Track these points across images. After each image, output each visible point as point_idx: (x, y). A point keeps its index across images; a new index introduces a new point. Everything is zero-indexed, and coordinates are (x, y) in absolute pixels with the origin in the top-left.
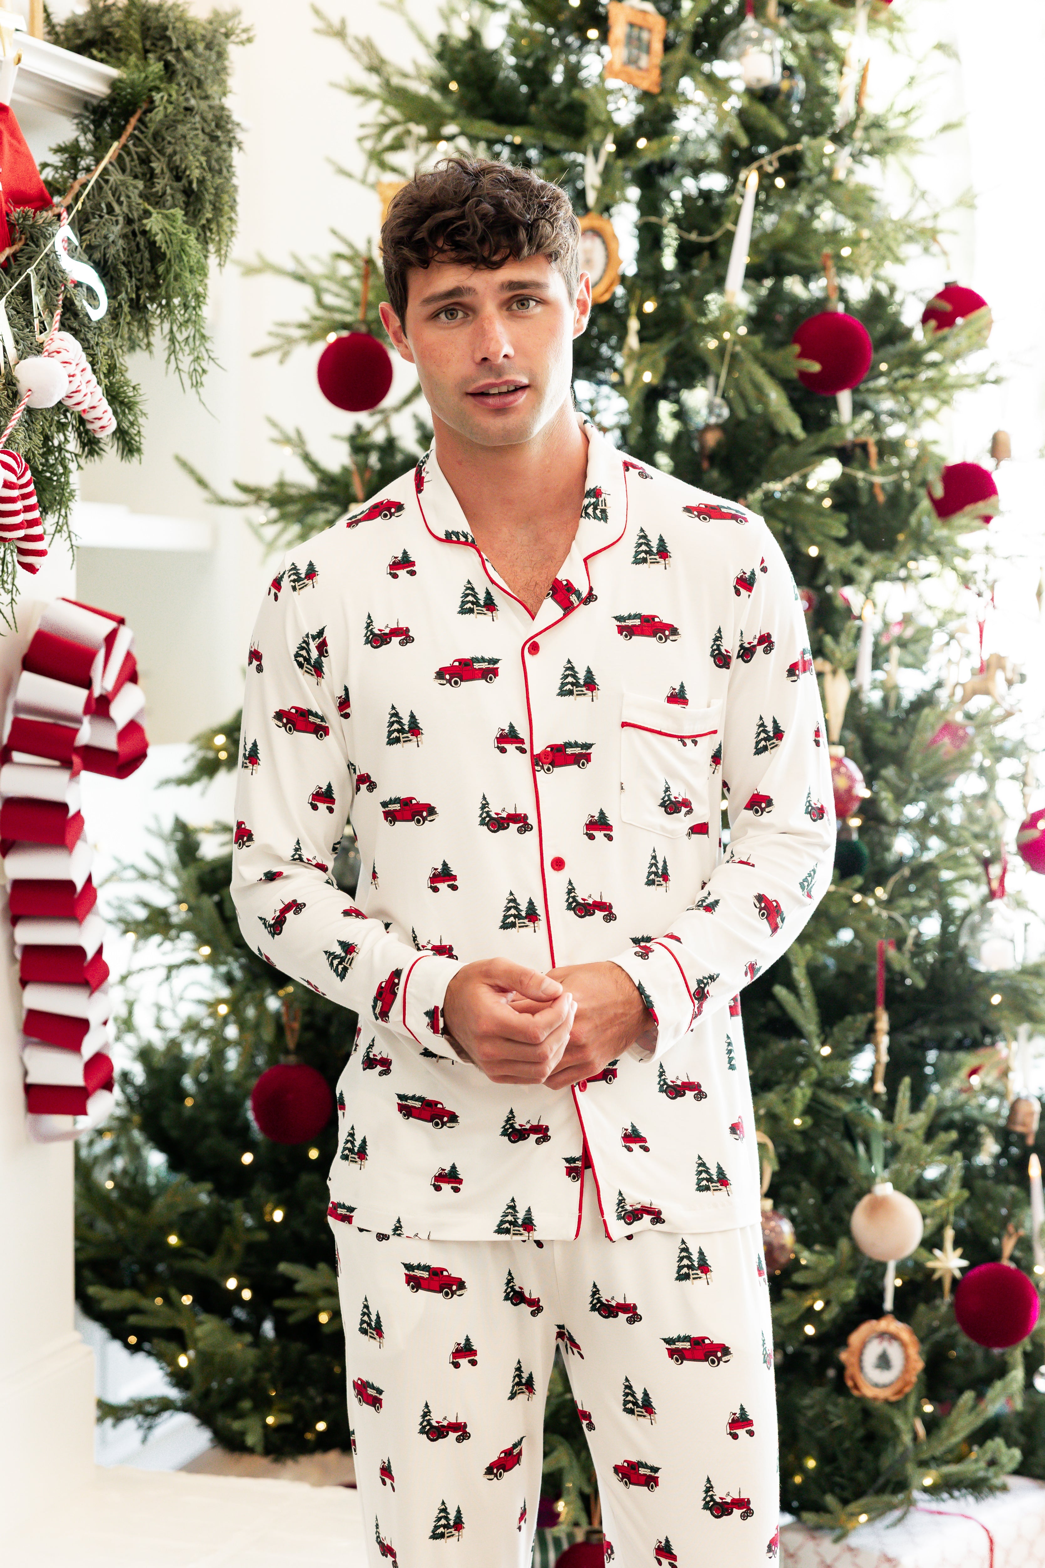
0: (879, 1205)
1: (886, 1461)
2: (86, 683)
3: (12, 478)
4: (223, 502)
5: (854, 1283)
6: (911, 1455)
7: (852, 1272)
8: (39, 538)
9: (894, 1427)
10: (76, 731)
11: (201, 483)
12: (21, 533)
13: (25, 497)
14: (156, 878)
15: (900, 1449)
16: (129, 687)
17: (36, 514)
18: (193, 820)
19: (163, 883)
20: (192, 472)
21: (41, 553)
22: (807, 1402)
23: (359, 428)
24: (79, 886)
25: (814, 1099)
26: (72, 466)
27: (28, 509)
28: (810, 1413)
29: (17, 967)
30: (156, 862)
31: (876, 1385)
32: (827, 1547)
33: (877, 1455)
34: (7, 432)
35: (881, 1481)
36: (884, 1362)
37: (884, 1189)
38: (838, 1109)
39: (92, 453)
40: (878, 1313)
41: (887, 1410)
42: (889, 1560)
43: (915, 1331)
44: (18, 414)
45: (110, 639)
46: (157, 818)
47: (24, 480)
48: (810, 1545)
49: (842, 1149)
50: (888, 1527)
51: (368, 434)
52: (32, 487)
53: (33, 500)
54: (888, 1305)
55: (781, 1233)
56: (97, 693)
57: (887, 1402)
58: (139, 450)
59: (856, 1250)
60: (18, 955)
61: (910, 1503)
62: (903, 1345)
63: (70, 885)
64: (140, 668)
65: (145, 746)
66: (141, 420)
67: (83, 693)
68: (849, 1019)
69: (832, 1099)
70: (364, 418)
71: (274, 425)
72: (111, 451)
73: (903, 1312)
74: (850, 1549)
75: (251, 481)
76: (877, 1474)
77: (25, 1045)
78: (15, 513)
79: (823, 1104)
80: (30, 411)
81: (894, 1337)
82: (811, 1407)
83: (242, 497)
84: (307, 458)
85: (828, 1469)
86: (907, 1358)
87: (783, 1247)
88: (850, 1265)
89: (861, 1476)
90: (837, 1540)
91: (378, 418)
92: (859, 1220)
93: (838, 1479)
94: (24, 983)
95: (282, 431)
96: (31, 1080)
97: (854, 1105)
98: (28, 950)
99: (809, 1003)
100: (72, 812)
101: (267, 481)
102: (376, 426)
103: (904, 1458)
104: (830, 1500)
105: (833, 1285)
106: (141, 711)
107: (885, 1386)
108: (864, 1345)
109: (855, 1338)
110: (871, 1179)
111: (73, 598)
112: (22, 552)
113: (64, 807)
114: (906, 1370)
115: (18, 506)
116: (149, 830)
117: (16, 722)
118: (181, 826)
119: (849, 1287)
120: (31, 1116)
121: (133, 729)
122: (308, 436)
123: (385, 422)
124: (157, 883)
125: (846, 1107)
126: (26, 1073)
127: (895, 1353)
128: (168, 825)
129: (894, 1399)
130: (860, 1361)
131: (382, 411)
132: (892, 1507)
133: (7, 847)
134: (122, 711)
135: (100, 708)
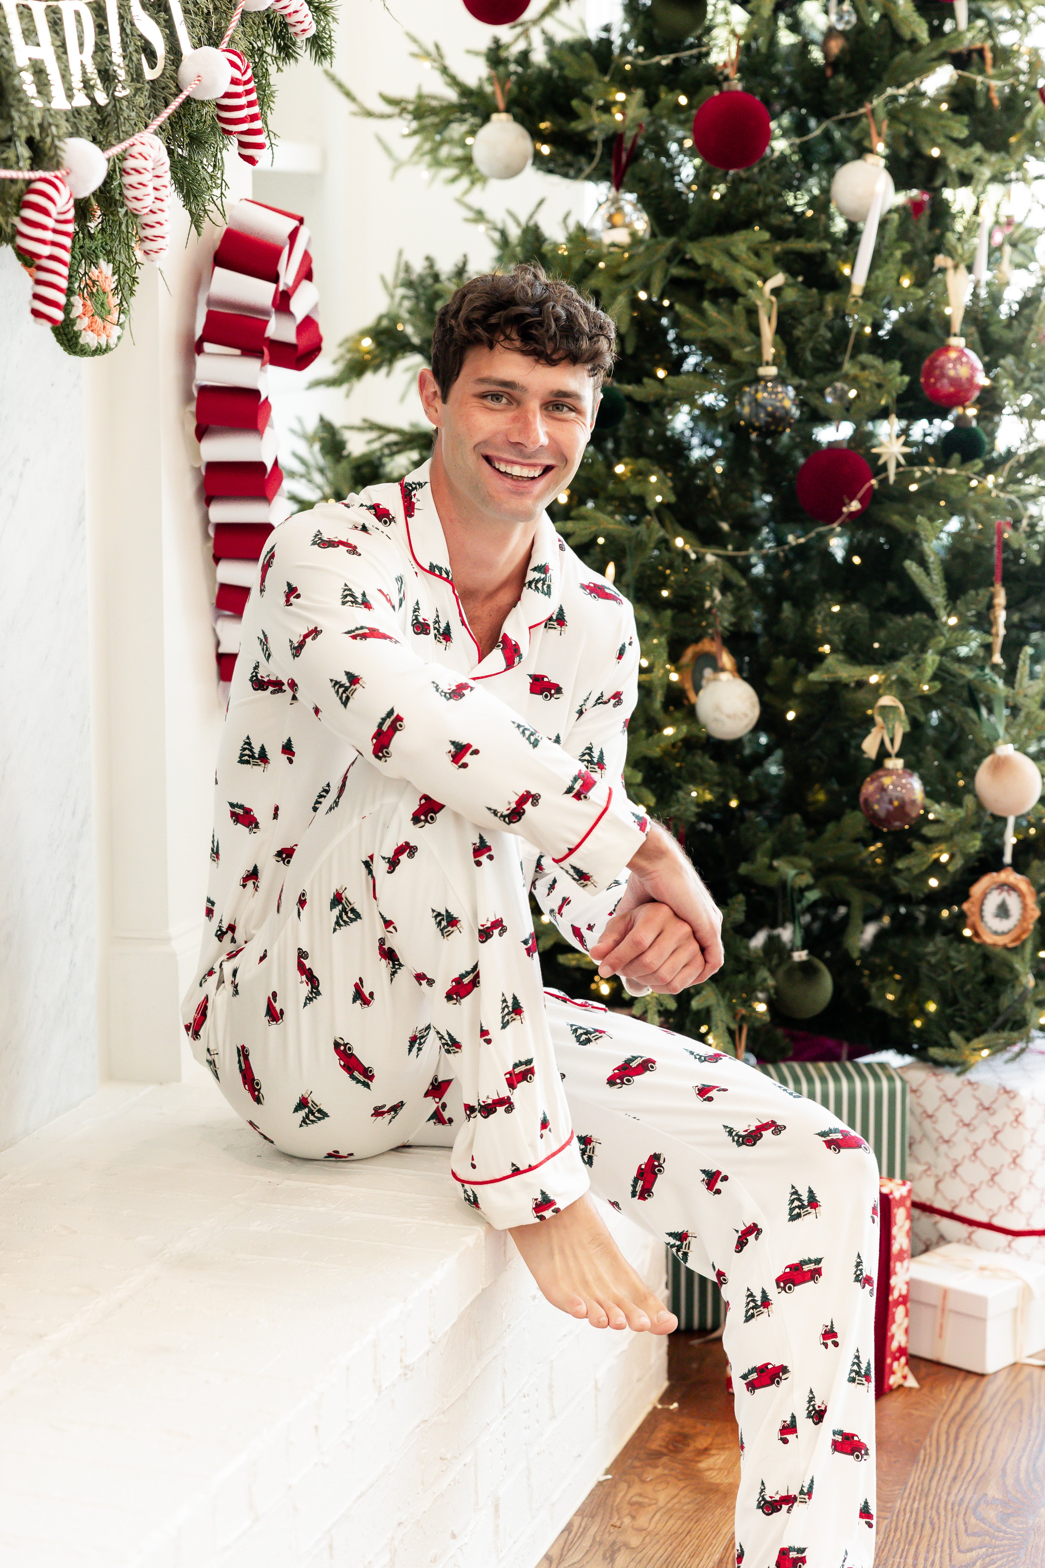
0: (1001, 764)
1: (1005, 1001)
2: (274, 278)
3: (237, 74)
4: (369, 114)
5: (979, 835)
6: (1030, 996)
7: (975, 828)
8: (258, 132)
9: (1012, 969)
10: (267, 322)
11: (348, 94)
12: (244, 127)
13: (248, 92)
15: (1019, 990)
16: (305, 283)
17: (256, 110)
20: (340, 86)
21: (260, 146)
22: (930, 948)
23: (496, 41)
24: (269, 467)
25: (941, 668)
26: (272, 69)
27: (251, 104)
28: (933, 960)
29: (211, 544)
30: (303, 462)
31: (996, 933)
32: (949, 1080)
33: (997, 997)
34: (230, 32)
35: (1000, 1020)
36: (1003, 911)
37: (1005, 749)
38: (963, 676)
39: (288, 56)
40: (999, 866)
41: (1005, 953)
42: (1007, 1092)
43: (1033, 882)
44: (237, 17)
45: (293, 236)
47: (246, 77)
48: (932, 1081)
49: (965, 714)
50: (1007, 1062)
51: (507, 47)
52: (252, 85)
53: (253, 96)
54: (1008, 858)
55: (912, 789)
56: (281, 288)
57: (1005, 947)
58: (331, 53)
59: (980, 806)
60: (212, 533)
61: (1029, 1040)
62: (1021, 895)
63: (261, 465)
64: (314, 266)
65: (320, 339)
66: (333, 25)
67: (272, 287)
68: (972, 592)
69: (955, 667)
70: (505, 32)
71: (415, 40)
72: (305, 55)
73: (1019, 866)
74: (970, 1083)
75: (395, 93)
76: (997, 1014)
77: (218, 617)
78: (239, 108)
79: (948, 672)
80: (244, 14)
81: (1012, 888)
82: (934, 954)
83: (388, 109)
84: (445, 70)
85: (949, 1011)
86: (1024, 907)
87: (913, 802)
88: (973, 821)
89: (981, 1015)
90: (959, 1074)
91: (519, 30)
92: (983, 777)
93: (958, 1020)
94: (217, 559)
95: (420, 46)
96: (222, 650)
97: (978, 672)
98: (221, 528)
99: (937, 576)
100: (263, 398)
101: (410, 94)
102: (517, 39)
103: (1023, 997)
104: (954, 1035)
105: (958, 839)
106: (316, 307)
107: (1003, 934)
108: (985, 895)
109: (976, 890)
110: (993, 740)
112: (242, 144)
113: (256, 393)
114: (1023, 918)
115: (243, 101)
116: (293, 431)
117: (210, 315)
119: (975, 839)
120: (222, 683)
121: (308, 324)
122: (445, 50)
123: (525, 34)
125: (970, 674)
126: (218, 644)
127: (1013, 902)
129: (1011, 945)
130: (981, 911)
131: (522, 24)
132: (1011, 1043)
133: (201, 433)
134: (300, 306)
135: (282, 302)
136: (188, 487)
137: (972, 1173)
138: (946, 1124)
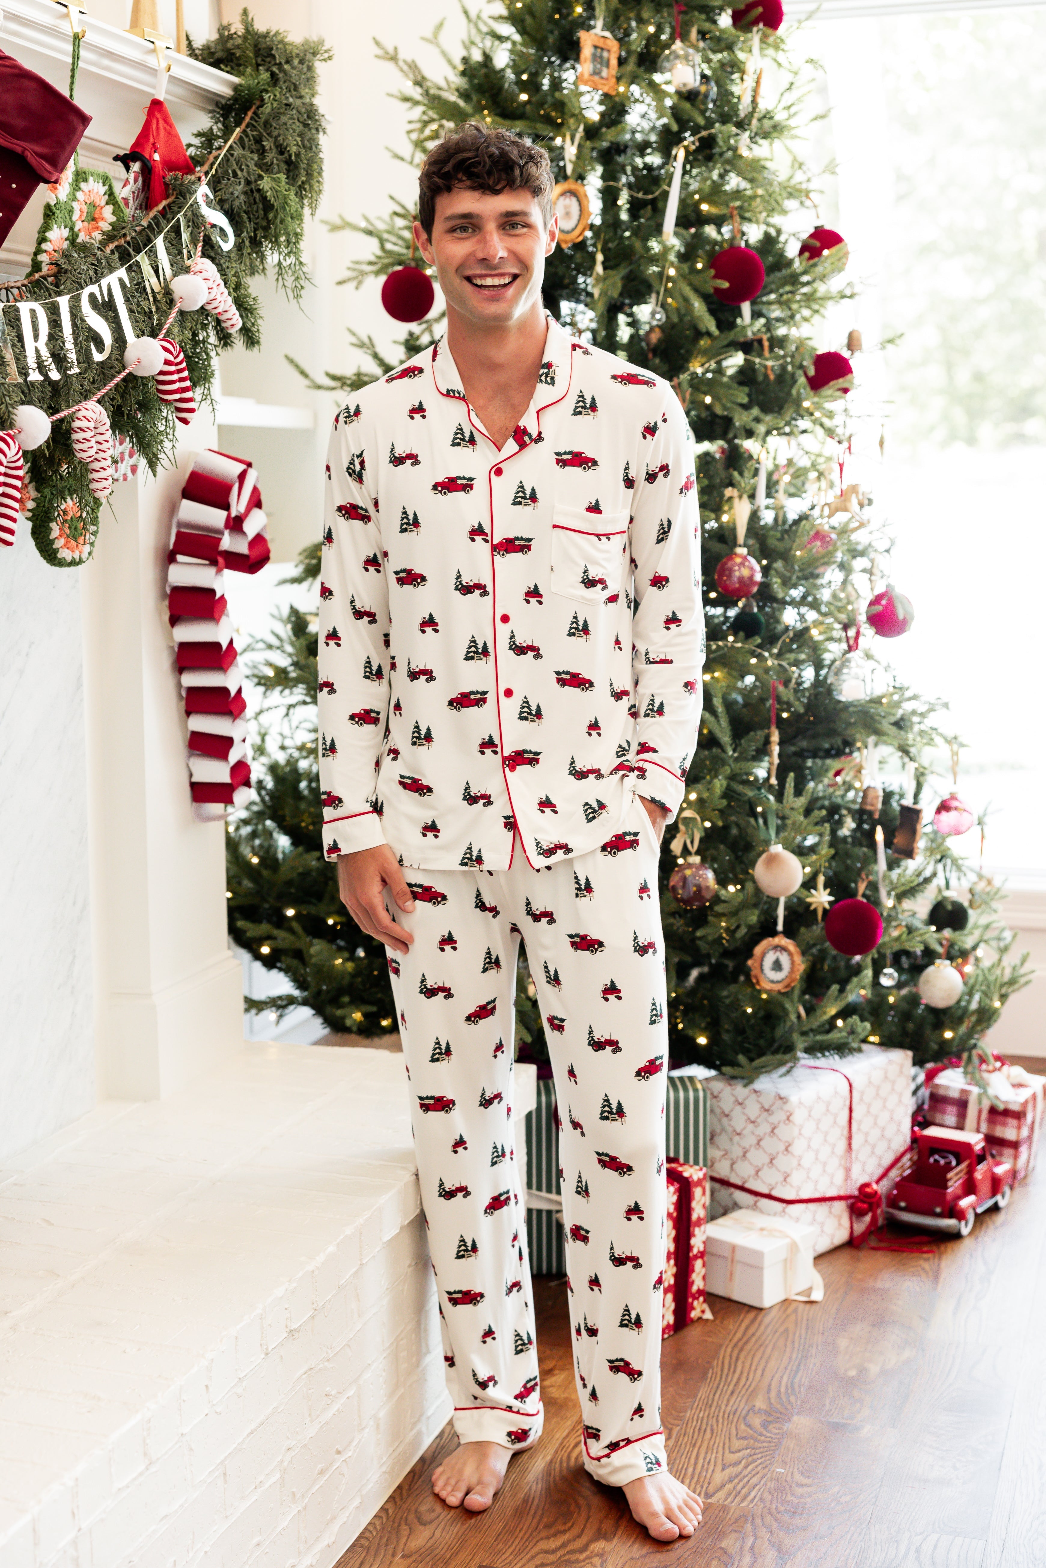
0: (773, 859)
1: (779, 1032)
2: (226, 507)
3: (171, 358)
4: (319, 387)
5: (757, 912)
6: (796, 1028)
7: (755, 906)
8: (190, 400)
9: (784, 1009)
10: (220, 539)
11: (304, 374)
12: (177, 396)
13: (179, 371)
14: (278, 648)
15: (789, 1024)
16: (255, 511)
17: (188, 383)
18: (302, 608)
19: (283, 652)
20: (297, 366)
21: (192, 411)
22: (725, 993)
23: (411, 334)
24: (224, 646)
25: (728, 788)
26: (213, 354)
27: (181, 380)
28: (727, 1001)
29: (183, 703)
30: (278, 637)
31: (772, 982)
32: (740, 1090)
33: (773, 1028)
34: (166, 326)
35: (776, 1045)
36: (777, 966)
37: (777, 849)
38: (746, 795)
39: (226, 345)
40: (773, 933)
41: (780, 997)
42: (781, 1098)
43: (798, 945)
44: (173, 314)
45: (242, 477)
46: (278, 608)
47: (178, 360)
48: (728, 1089)
49: (749, 822)
50: (781, 1076)
51: (418, 338)
52: (184, 365)
53: (186, 374)
54: (780, 927)
55: (707, 878)
56: (233, 514)
57: (779, 992)
58: (258, 342)
59: (758, 891)
60: (184, 694)
61: (796, 1059)
62: (790, 954)
63: (218, 645)
64: (263, 498)
65: (268, 551)
66: (259, 321)
67: (224, 514)
68: (752, 733)
69: (740, 788)
70: (414, 327)
71: (353, 334)
72: (239, 343)
73: (789, 932)
74: (755, 1091)
75: (338, 372)
76: (773, 1040)
77: (190, 756)
78: (173, 382)
79: (734, 791)
80: (182, 313)
81: (783, 949)
82: (728, 997)
83: (332, 383)
84: (376, 356)
85: (739, 1039)
86: (793, 963)
87: (708, 888)
88: (753, 901)
89: (762, 1042)
90: (745, 1086)
91: (424, 326)
92: (760, 870)
93: (746, 1045)
94: (188, 713)
95: (358, 339)
96: (194, 780)
97: (756, 792)
98: (191, 690)
99: (724, 722)
100: (218, 596)
102: (423, 332)
103: (791, 1030)
104: (741, 1058)
105: (742, 914)
106: (265, 527)
107: (778, 982)
108: (763, 955)
109: (758, 950)
110: (767, 843)
111: (216, 449)
112: (179, 410)
113: (212, 592)
114: (792, 971)
115: (175, 377)
116: (273, 616)
117: (179, 534)
118: (294, 612)
119: (753, 914)
120: (195, 804)
121: (259, 540)
122: (376, 341)
123: (429, 329)
124: (279, 651)
125: (751, 793)
126: (191, 775)
127: (785, 959)
128: (286, 612)
129: (783, 991)
130: (761, 965)
131: (427, 322)
132: (782, 1063)
133: (174, 620)
134: (251, 527)
135: (236, 524)
136: (166, 661)
137: (757, 1157)
138: (738, 1121)
